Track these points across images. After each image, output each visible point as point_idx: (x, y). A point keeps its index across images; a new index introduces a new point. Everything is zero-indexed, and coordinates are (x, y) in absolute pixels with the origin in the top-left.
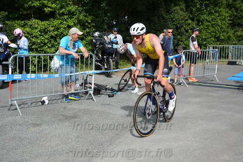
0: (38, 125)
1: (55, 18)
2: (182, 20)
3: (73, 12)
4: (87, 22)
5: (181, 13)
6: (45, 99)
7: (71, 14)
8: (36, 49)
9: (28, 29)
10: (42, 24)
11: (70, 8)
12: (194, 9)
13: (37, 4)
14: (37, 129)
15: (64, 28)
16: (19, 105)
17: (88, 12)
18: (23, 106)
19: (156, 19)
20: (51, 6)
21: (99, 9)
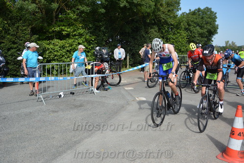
0: (56, 112)
1: (69, 38)
3: (82, 34)
4: (91, 40)
5: (155, 33)
6: (61, 93)
7: (81, 35)
8: (57, 60)
9: (52, 46)
11: (80, 31)
12: (164, 31)
13: (57, 29)
14: (55, 114)
15: (76, 45)
16: (44, 98)
17: (92, 33)
18: (47, 98)
19: (139, 38)
20: (67, 30)
21: (100, 31)
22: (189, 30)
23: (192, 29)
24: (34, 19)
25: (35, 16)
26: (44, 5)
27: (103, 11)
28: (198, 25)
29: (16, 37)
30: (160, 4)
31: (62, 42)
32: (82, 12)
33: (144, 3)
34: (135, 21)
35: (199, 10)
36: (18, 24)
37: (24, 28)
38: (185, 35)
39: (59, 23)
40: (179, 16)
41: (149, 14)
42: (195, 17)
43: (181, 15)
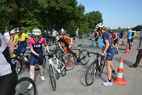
1: (30, 26)
2: (74, 25)
3: (36, 24)
4: (41, 27)
5: (73, 23)
10: (25, 28)
11: (35, 22)
12: (78, 22)
13: (24, 21)
17: (42, 24)
19: (65, 25)
20: (29, 22)
21: (46, 22)
22: (90, 21)
23: (91, 21)
24: (11, 17)
25: (12, 15)
26: (16, 9)
27: (47, 12)
28: (94, 19)
29: (2, 26)
30: (75, 9)
31: (26, 28)
32: (36, 13)
33: (68, 8)
34: (63, 17)
35: (94, 12)
36: (2, 19)
37: (6, 21)
38: (88, 24)
39: (24, 19)
40: (84, 15)
41: (70, 14)
42: (92, 15)
43: (86, 14)
